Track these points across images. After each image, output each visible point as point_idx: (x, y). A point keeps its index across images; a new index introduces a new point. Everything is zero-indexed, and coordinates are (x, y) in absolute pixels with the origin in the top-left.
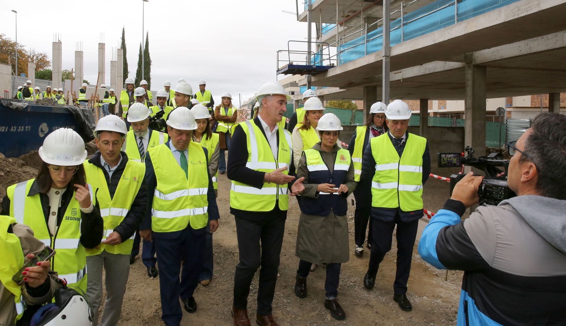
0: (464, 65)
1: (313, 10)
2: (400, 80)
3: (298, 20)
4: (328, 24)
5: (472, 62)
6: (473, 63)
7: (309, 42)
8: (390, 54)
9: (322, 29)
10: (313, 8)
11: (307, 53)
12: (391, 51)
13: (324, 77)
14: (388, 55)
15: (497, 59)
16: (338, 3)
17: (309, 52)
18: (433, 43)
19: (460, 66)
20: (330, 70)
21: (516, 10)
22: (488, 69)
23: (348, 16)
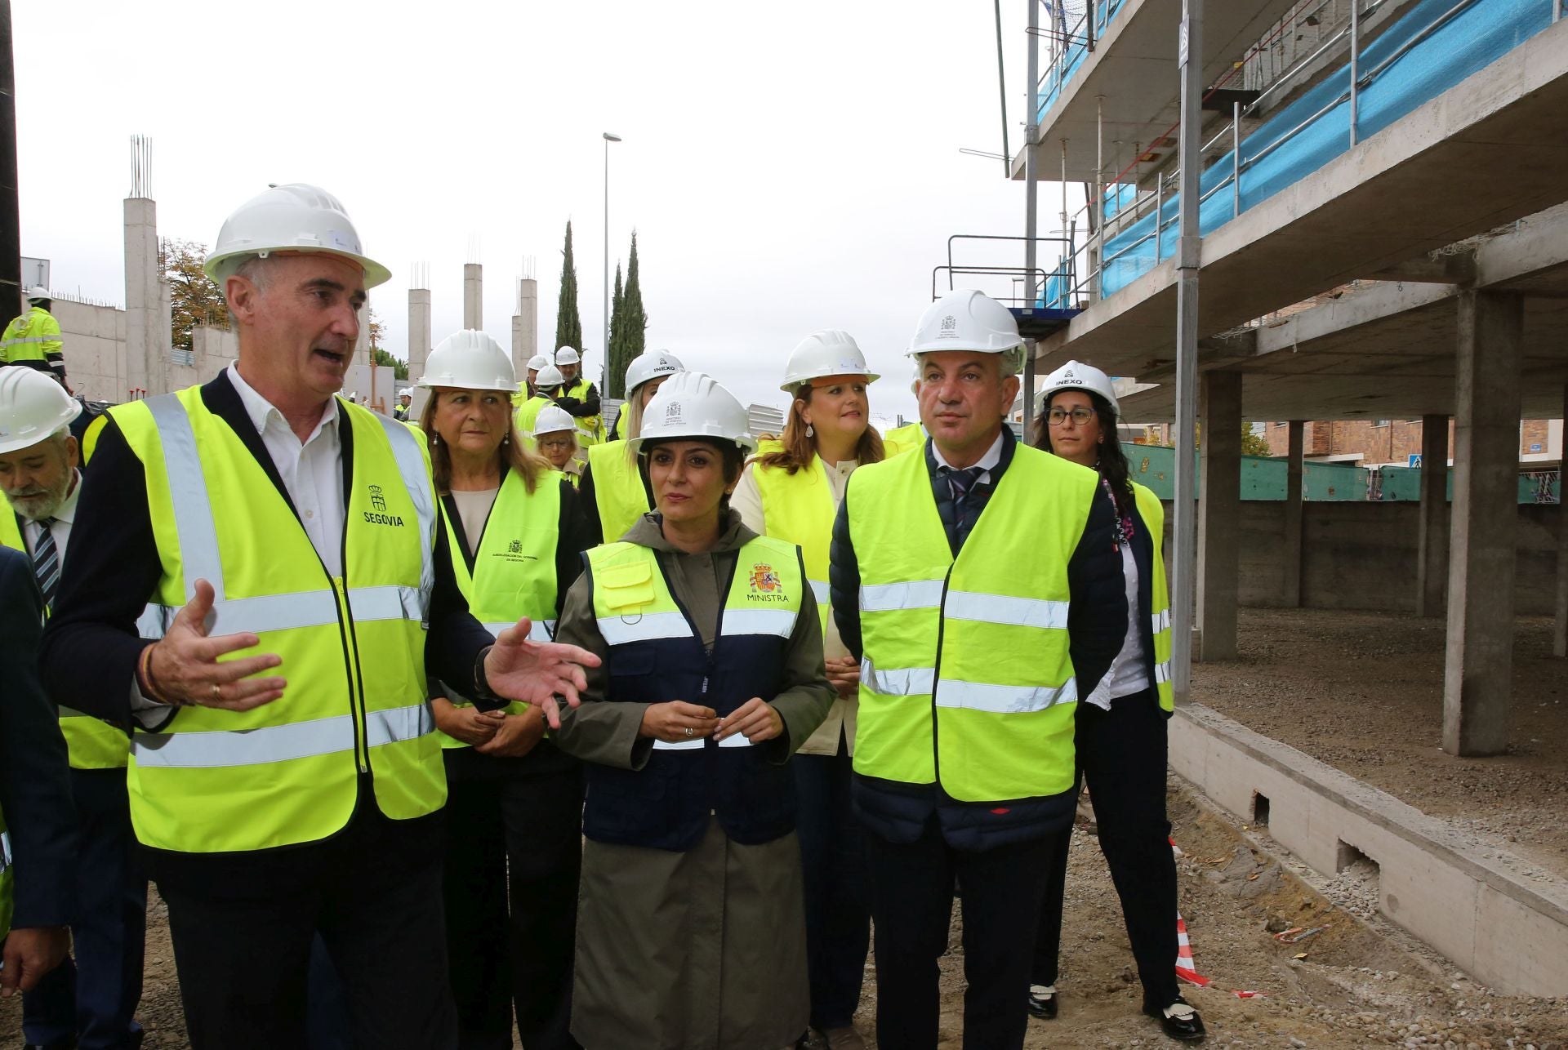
0: (1453, 292)
1: (1042, 142)
2: (1289, 349)
3: (1007, 175)
4: (1122, 186)
5: (1473, 279)
6: (1478, 283)
7: (1031, 239)
8: (1199, 262)
9: (1104, 202)
10: (1041, 136)
11: (1024, 272)
12: (1202, 251)
13: (1062, 342)
14: (1192, 263)
15: (1539, 267)
16: (1102, 117)
17: (1031, 271)
18: (1290, 220)
19: (1445, 296)
20: (1075, 321)
21: (1472, 98)
22: (1529, 304)
23: (1154, 157)
